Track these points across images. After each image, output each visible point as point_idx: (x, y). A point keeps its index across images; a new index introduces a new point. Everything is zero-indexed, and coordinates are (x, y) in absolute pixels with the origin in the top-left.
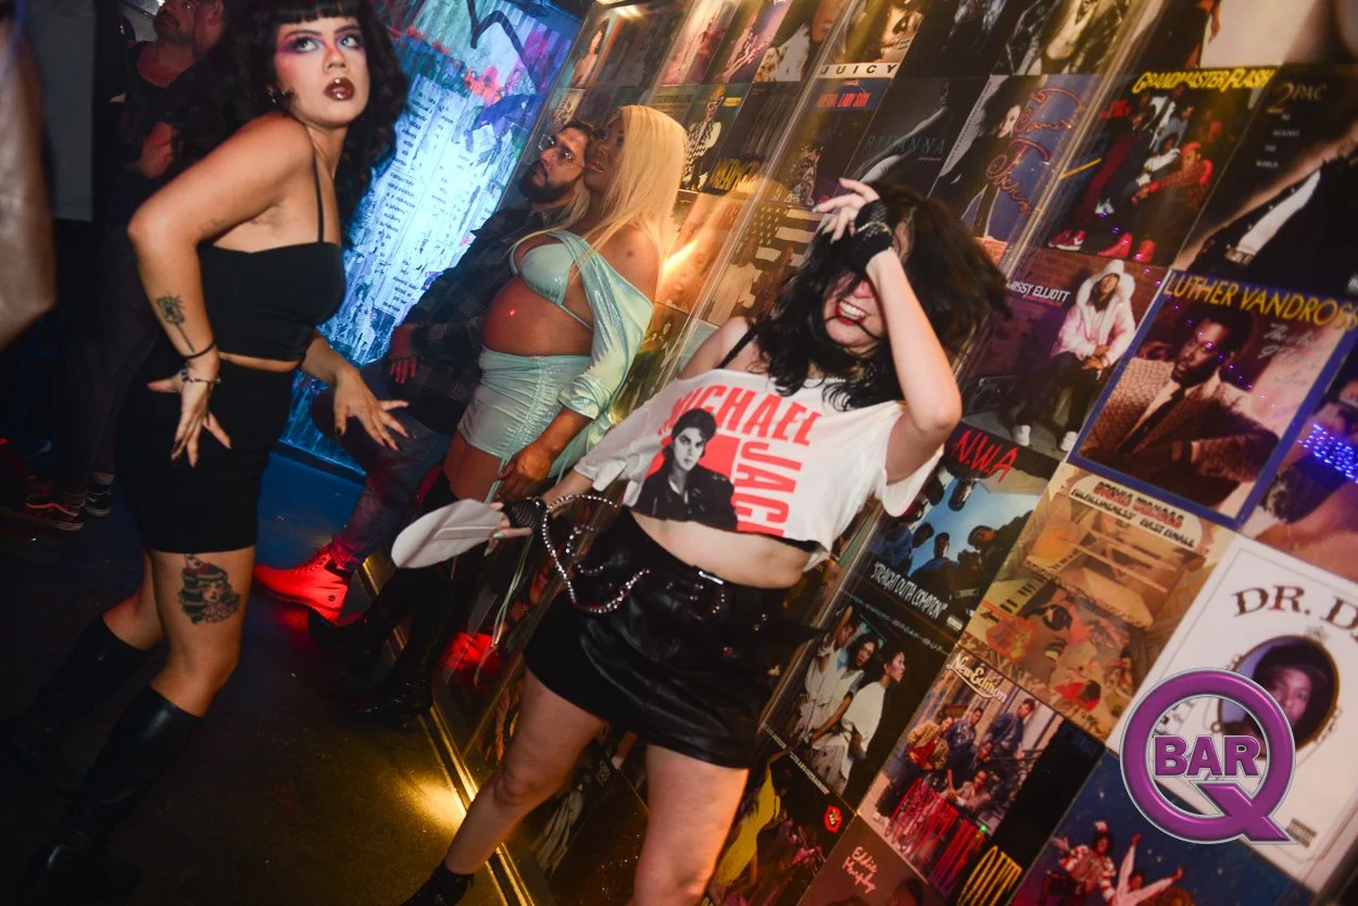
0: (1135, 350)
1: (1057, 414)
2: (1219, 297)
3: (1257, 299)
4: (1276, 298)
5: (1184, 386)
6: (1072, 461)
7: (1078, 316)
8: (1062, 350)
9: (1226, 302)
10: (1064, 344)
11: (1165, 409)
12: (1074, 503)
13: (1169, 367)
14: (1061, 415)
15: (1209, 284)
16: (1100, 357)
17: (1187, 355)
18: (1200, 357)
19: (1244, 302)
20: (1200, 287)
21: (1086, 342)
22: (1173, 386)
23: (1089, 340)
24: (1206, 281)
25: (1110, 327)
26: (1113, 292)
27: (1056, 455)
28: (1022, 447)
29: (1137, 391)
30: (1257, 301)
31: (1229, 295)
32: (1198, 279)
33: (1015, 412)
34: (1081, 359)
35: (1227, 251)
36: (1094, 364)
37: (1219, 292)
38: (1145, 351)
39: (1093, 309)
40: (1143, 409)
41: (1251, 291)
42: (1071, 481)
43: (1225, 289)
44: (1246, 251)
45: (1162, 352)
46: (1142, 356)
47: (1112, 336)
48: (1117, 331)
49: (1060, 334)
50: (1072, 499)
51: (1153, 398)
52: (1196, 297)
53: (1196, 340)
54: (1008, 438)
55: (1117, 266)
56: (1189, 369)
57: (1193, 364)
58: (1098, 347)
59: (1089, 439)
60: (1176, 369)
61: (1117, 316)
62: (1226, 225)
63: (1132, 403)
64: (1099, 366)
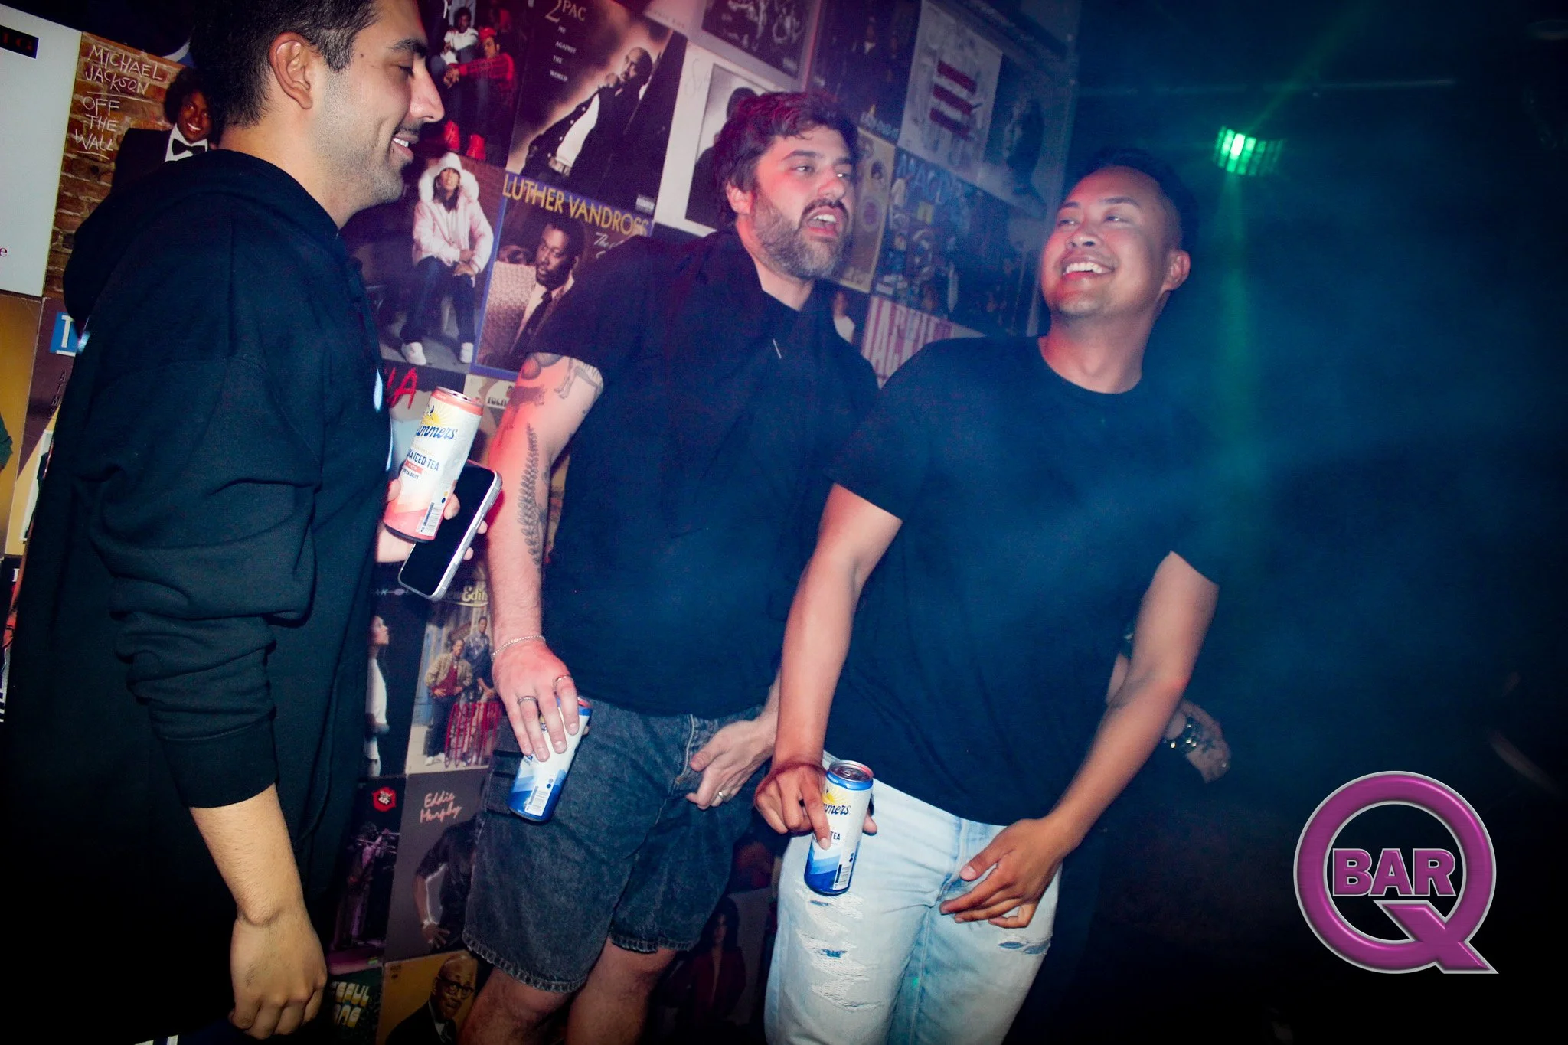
0: (496, 255)
1: (445, 327)
2: (552, 204)
3: (581, 208)
4: (593, 209)
5: (550, 289)
6: (476, 371)
7: (428, 214)
8: (424, 255)
9: (558, 210)
10: (424, 248)
11: (540, 310)
12: (493, 411)
13: (530, 272)
14: (450, 327)
15: (540, 189)
16: (468, 262)
17: (543, 259)
18: (554, 262)
19: (572, 211)
20: (534, 192)
21: (447, 245)
22: (541, 290)
23: (450, 243)
24: (536, 186)
25: (467, 230)
26: (457, 190)
27: (458, 369)
28: (419, 367)
29: (511, 295)
30: (580, 211)
31: (559, 203)
32: (530, 183)
33: (396, 329)
34: (450, 265)
35: (549, 159)
36: (463, 270)
37: (550, 199)
38: (504, 254)
39: (442, 207)
40: (521, 314)
41: (574, 200)
42: (484, 390)
43: (554, 195)
44: (565, 163)
45: (520, 256)
46: (503, 260)
47: (473, 239)
48: (476, 234)
49: (415, 236)
50: (491, 408)
51: (527, 301)
52: (533, 202)
53: (546, 245)
54: (400, 359)
55: (452, 160)
56: (549, 273)
57: (550, 268)
58: (463, 252)
59: (481, 346)
60: (538, 273)
61: (471, 219)
62: (542, 132)
63: (510, 307)
64: (469, 272)
